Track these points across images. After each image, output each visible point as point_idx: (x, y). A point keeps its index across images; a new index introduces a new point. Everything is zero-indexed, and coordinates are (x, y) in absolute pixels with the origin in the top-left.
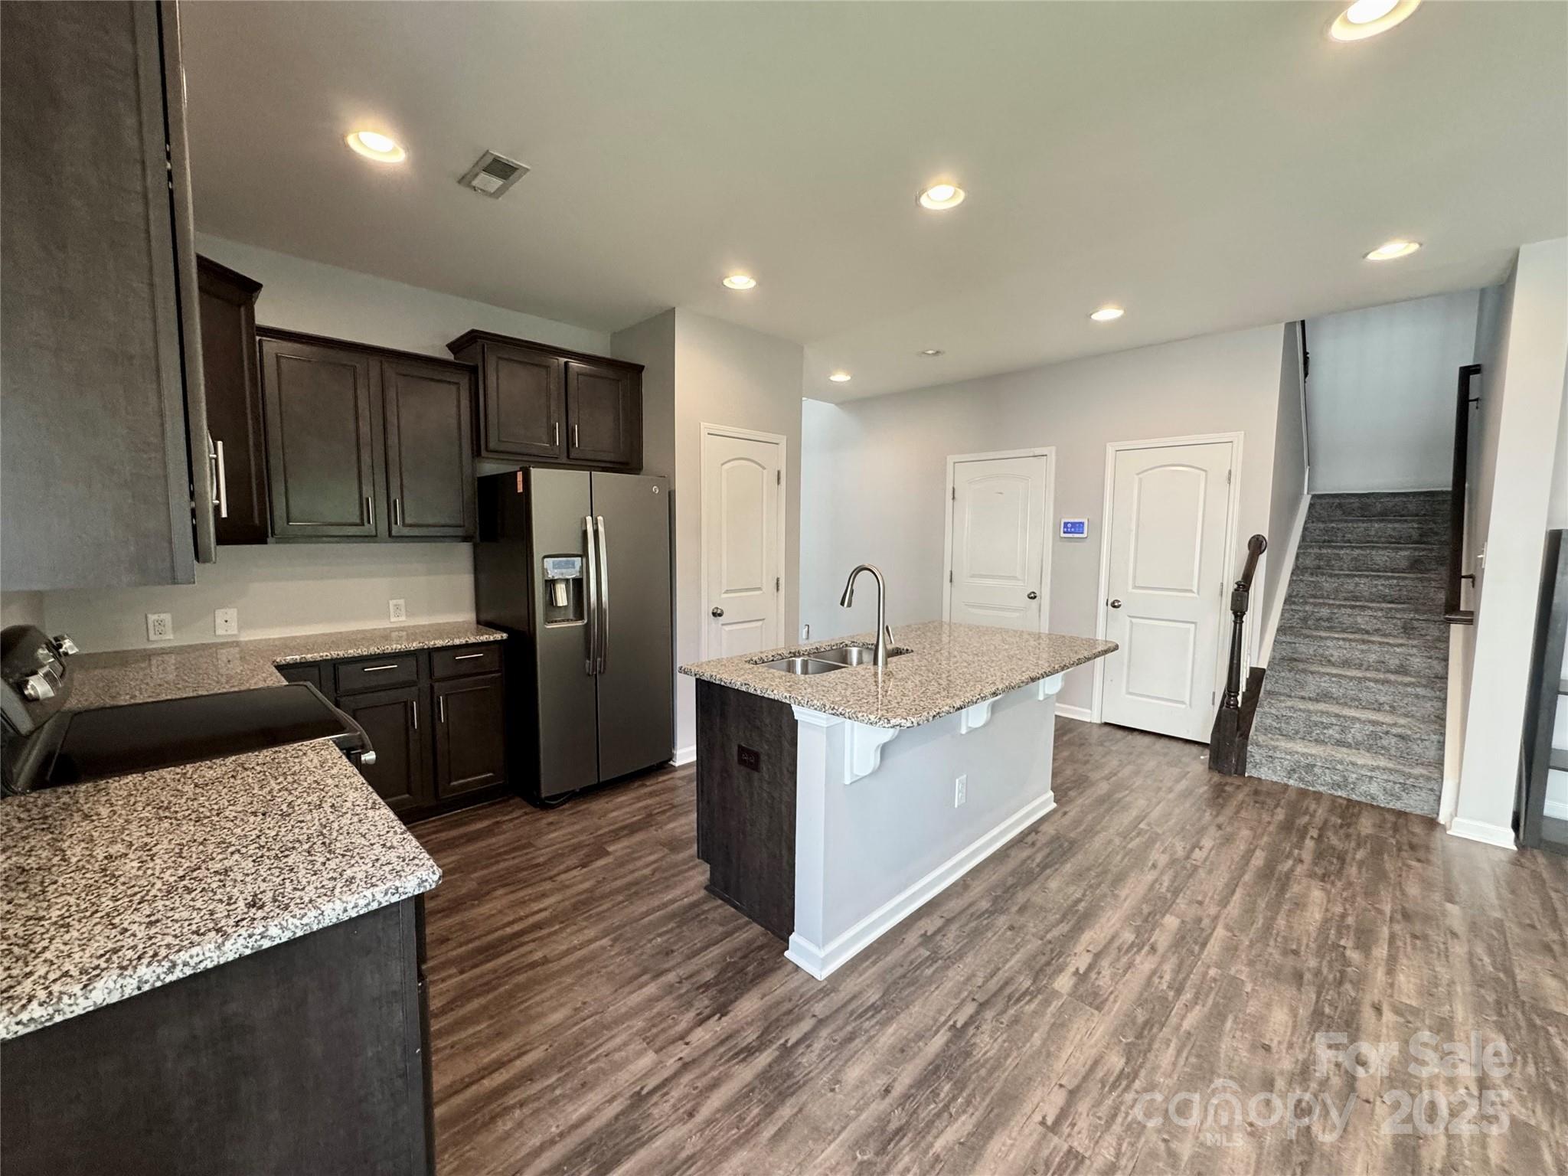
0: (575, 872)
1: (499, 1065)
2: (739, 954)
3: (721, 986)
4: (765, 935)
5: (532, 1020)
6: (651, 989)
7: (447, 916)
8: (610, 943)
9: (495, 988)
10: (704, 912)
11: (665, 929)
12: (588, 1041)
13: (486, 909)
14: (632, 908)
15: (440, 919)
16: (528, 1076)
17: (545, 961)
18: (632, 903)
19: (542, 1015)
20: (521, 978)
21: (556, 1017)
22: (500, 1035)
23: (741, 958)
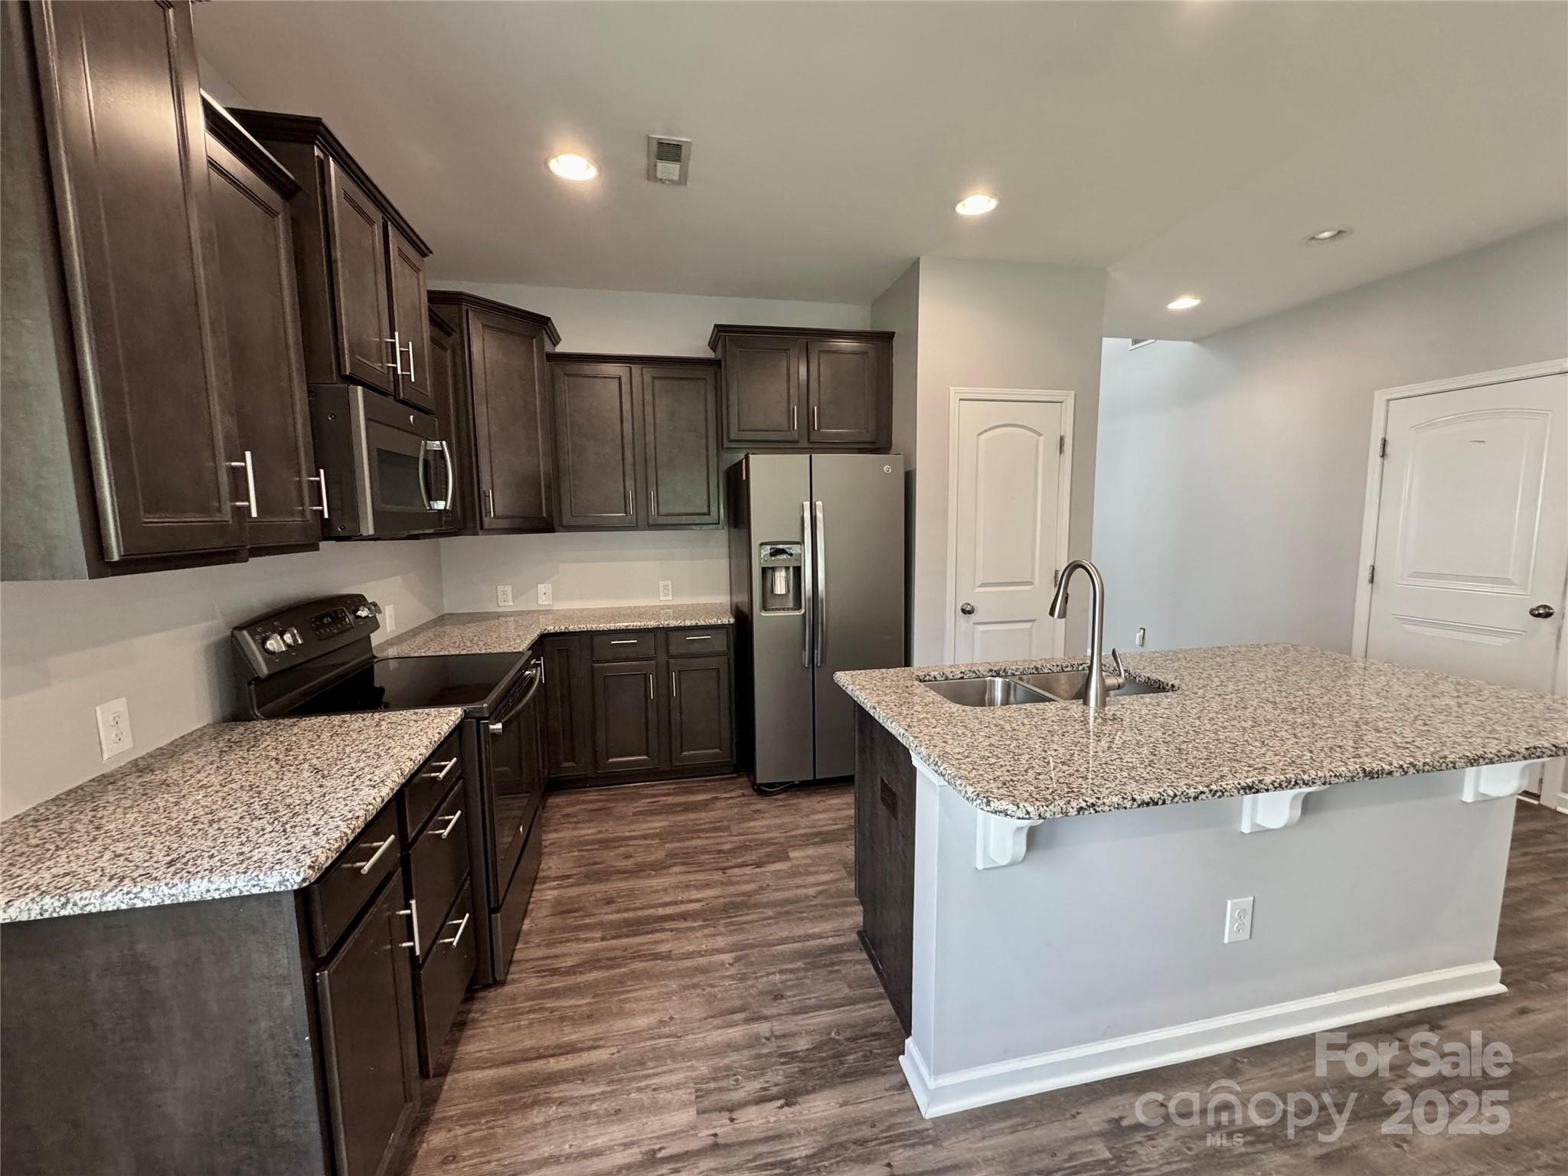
0: (747, 870)
1: (572, 1049)
2: (848, 1033)
3: (808, 1065)
4: (893, 1021)
5: (622, 1014)
6: (736, 1033)
7: (626, 879)
8: (731, 961)
9: (619, 966)
10: (841, 962)
11: (790, 966)
12: (651, 1064)
13: (656, 882)
14: (774, 928)
15: (620, 879)
16: (582, 1074)
17: (668, 956)
18: (777, 923)
19: (633, 1014)
20: (638, 965)
21: (642, 1022)
22: (590, 1018)
23: (847, 1040)
